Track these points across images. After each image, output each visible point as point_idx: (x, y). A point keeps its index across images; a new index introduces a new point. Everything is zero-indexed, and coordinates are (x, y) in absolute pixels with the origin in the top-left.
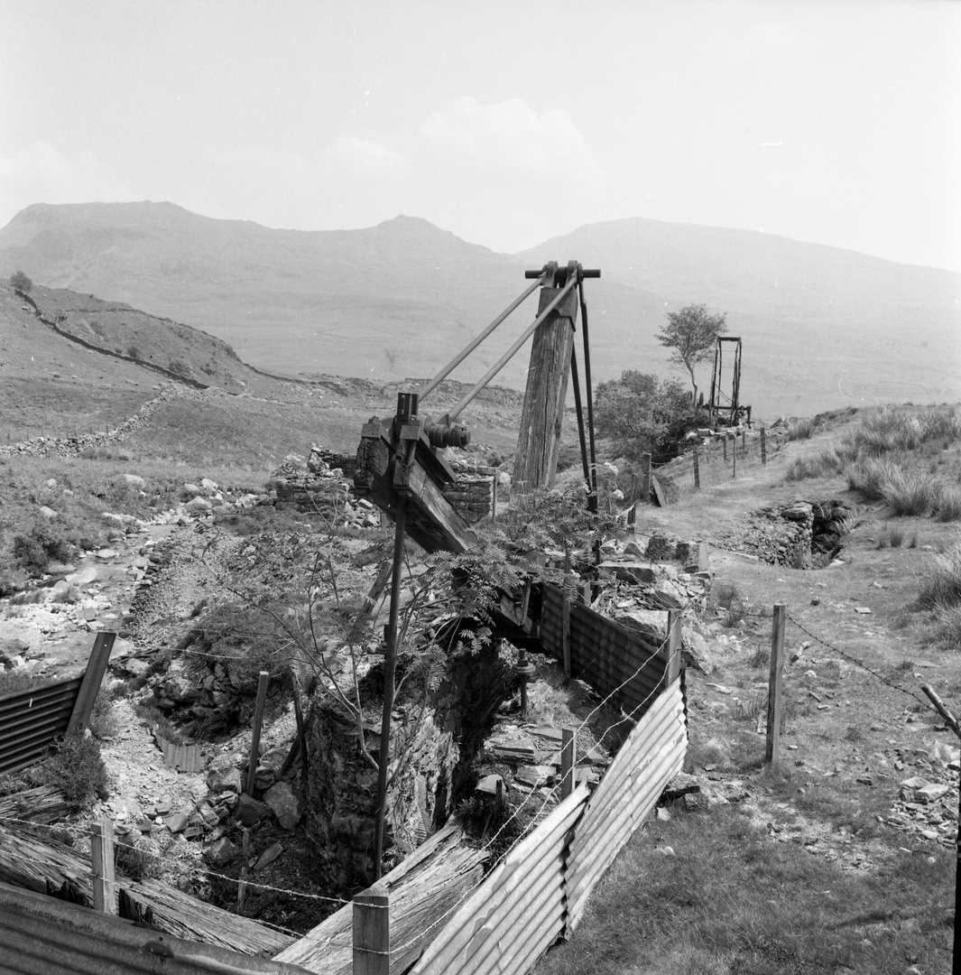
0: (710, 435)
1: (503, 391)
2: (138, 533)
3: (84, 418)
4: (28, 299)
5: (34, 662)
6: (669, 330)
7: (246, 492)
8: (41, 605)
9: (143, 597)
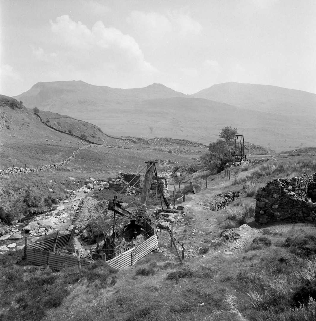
0: (232, 164)
1: (186, 141)
2: (74, 195)
3: (57, 157)
4: (38, 116)
5: (53, 230)
6: (222, 134)
7: (103, 181)
8: (52, 216)
9: (76, 215)
